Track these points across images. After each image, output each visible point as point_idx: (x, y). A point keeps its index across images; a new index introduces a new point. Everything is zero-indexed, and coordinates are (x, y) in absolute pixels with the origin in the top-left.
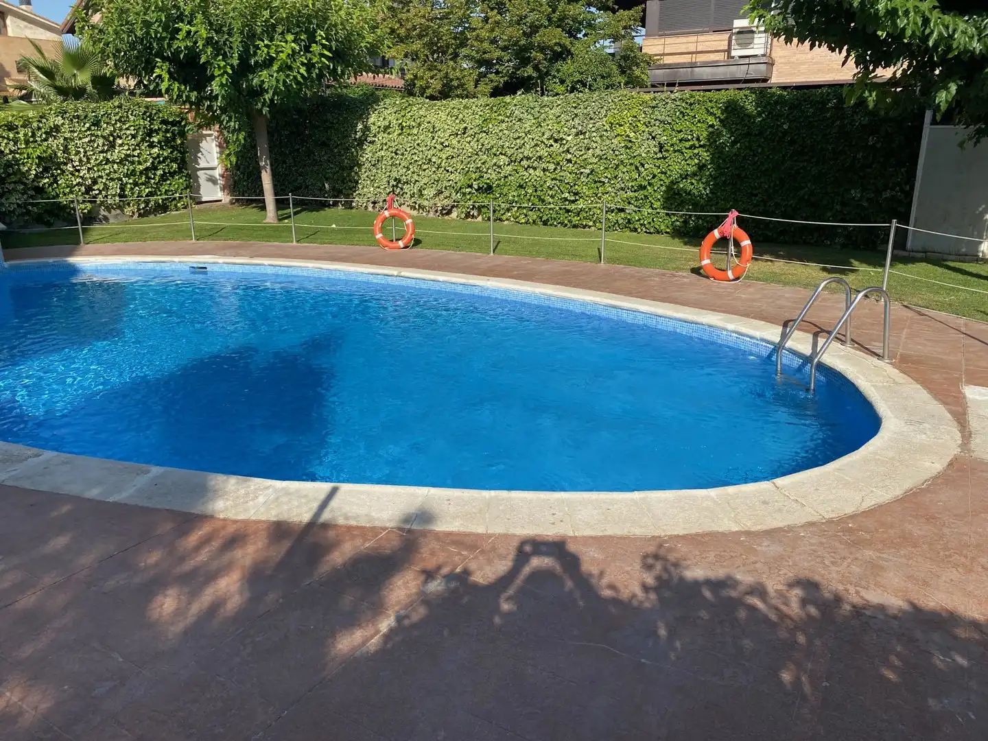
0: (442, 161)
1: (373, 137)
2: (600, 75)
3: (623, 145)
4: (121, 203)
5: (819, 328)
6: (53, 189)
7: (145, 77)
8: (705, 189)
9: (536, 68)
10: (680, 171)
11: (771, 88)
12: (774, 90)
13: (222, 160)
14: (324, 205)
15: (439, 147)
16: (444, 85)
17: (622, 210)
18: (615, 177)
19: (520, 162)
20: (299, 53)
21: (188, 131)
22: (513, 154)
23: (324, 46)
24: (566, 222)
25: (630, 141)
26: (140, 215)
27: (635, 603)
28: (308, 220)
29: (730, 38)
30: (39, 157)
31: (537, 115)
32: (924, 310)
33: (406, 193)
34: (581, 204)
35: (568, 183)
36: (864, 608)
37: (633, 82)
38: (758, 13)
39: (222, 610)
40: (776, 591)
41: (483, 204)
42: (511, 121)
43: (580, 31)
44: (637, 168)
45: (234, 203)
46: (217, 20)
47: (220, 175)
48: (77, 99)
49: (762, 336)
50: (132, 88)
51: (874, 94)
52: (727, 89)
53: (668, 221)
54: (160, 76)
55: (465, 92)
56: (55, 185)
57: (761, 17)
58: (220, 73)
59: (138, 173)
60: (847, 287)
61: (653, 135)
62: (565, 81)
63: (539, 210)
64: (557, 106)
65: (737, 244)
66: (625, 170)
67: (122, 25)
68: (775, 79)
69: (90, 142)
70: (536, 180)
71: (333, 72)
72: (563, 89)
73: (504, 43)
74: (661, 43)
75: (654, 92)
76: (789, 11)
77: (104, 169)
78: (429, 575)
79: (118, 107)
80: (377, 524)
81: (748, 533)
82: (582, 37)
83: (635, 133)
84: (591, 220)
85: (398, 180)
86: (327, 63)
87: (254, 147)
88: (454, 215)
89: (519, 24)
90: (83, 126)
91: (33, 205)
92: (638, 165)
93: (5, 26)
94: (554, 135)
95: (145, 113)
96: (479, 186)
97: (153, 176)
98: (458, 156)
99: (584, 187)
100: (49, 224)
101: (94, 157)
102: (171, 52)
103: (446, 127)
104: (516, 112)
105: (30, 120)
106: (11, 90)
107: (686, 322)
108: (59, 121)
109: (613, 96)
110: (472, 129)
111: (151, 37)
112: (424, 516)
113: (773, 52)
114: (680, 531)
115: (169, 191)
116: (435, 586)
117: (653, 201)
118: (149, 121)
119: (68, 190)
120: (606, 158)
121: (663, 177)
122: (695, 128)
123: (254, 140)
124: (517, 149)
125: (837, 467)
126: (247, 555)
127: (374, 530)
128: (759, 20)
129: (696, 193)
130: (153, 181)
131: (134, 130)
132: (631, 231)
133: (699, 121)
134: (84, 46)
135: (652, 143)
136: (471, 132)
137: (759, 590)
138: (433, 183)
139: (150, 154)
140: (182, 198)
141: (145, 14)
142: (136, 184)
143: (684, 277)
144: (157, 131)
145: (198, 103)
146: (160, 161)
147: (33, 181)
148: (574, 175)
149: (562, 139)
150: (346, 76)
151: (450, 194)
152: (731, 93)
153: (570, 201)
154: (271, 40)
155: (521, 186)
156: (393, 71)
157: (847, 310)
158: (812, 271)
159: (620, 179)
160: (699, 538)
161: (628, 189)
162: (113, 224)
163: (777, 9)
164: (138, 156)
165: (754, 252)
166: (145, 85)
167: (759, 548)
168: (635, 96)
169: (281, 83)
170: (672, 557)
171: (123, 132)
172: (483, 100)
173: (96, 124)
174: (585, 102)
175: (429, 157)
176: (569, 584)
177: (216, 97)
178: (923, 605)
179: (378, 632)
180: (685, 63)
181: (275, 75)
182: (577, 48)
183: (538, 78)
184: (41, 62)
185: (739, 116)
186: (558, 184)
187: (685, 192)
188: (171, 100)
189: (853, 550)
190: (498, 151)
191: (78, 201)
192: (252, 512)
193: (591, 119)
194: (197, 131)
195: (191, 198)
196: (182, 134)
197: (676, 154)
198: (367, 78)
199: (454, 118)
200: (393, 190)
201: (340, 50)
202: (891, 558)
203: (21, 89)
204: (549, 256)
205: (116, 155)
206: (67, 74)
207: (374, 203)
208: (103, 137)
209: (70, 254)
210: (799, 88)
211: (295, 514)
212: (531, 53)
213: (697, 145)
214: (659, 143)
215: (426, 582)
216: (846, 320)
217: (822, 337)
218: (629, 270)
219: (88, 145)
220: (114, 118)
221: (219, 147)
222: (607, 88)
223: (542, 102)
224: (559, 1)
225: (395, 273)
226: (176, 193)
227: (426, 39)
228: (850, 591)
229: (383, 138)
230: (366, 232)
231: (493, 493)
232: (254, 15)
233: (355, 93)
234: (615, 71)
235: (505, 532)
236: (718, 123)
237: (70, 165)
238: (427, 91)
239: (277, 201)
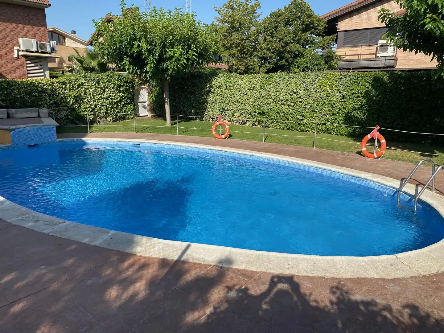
0: (243, 101)
1: (214, 90)
2: (316, 64)
3: (326, 95)
4: (106, 116)
5: (419, 182)
6: (79, 109)
7: (119, 63)
8: (364, 116)
9: (287, 61)
10: (352, 107)
11: (396, 71)
12: (397, 72)
13: (149, 99)
14: (191, 119)
15: (242, 95)
16: (245, 68)
17: (325, 124)
18: (322, 109)
19: (278, 102)
20: (184, 54)
21: (135, 86)
22: (275, 98)
23: (194, 51)
25: (329, 94)
26: (113, 121)
27: (326, 310)
28: (184, 125)
29: (377, 48)
30: (74, 96)
31: (286, 81)
33: (227, 115)
34: (305, 121)
35: (299, 112)
36: (442, 321)
37: (331, 67)
38: (390, 38)
39: (136, 298)
40: (397, 309)
41: (260, 120)
42: (275, 84)
43: (307, 45)
44: (332, 106)
45: (153, 117)
46: (150, 40)
47: (148, 105)
48: (91, 72)
49: (390, 185)
50: (114, 68)
52: (375, 71)
53: (346, 130)
54: (125, 63)
55: (255, 71)
56: (80, 107)
57: (391, 39)
58: (151, 62)
59: (114, 103)
60: (433, 163)
61: (340, 91)
62: (300, 67)
63: (286, 123)
64: (296, 78)
65: (379, 141)
66: (326, 106)
67: (111, 42)
68: (398, 67)
69: (95, 90)
70: (285, 110)
71: (198, 62)
72: (299, 70)
73: (273, 50)
74: (344, 50)
75: (341, 72)
76: (405, 37)
77: (100, 101)
78: (230, 289)
79: (108, 76)
80: (207, 263)
81: (383, 280)
82: (308, 47)
83: (331, 90)
84: (310, 128)
85: (223, 109)
86: (196, 58)
87: (163, 94)
88: (247, 124)
89: (280, 42)
90: (93, 83)
91: (70, 115)
92: (333, 104)
93: (65, 42)
94: (294, 90)
95: (118, 78)
96: (259, 112)
97: (120, 105)
98: (250, 99)
99: (307, 114)
100: (76, 124)
101: (96, 96)
102: (131, 53)
103: (246, 86)
104: (277, 80)
105: (72, 81)
106: (65, 68)
107: (354, 177)
108: (83, 81)
109: (320, 74)
110: (257, 87)
111: (123, 47)
112: (228, 261)
113: (397, 54)
114: (349, 276)
115: (126, 111)
116: (232, 294)
117: (339, 121)
118: (120, 82)
119: (84, 110)
120: (318, 101)
121: (344, 110)
122: (359, 88)
123: (163, 90)
124: (277, 96)
125: (428, 250)
126: (149, 273)
127: (206, 266)
128: (391, 41)
129: (360, 118)
130: (119, 107)
131: (113, 85)
132: (329, 134)
133: (361, 85)
134: (95, 51)
135: (339, 94)
136: (257, 89)
137: (388, 308)
138: (239, 110)
139: (119, 95)
140: (131, 114)
141: (121, 37)
142: (112, 108)
143: (353, 156)
144: (122, 86)
145: (140, 75)
146: (123, 98)
147: (71, 105)
148: (303, 108)
149: (297, 92)
150: (203, 64)
151: (246, 115)
152: (376, 73)
153: (300, 119)
154: (172, 48)
155: (278, 113)
156: (224, 62)
157: (433, 174)
158: (415, 155)
159: (324, 110)
160: (359, 280)
161: (328, 115)
162: (102, 124)
163: (399, 36)
164: (114, 96)
165: (387, 145)
166: (119, 67)
167: (388, 287)
168: (332, 74)
169: (175, 66)
170: (345, 289)
171: (109, 86)
172: (263, 75)
173: (98, 82)
174: (308, 76)
175: (237, 99)
176: (295, 298)
177: (148, 72)
179: (205, 313)
180: (355, 59)
181: (173, 63)
182: (306, 52)
183: (287, 65)
184: (77, 57)
185: (380, 83)
186: (295, 112)
187: (354, 117)
188: (129, 73)
189: (436, 291)
190: (268, 97)
191: (88, 114)
192: (152, 253)
193: (311, 83)
194: (139, 86)
195: (135, 114)
196: (133, 87)
197: (350, 100)
198: (212, 65)
199: (249, 83)
200: (221, 113)
201: (201, 53)
203: (69, 67)
204: (291, 143)
205: (105, 96)
206: (88, 62)
207: (213, 118)
208: (101, 88)
209: (83, 137)
210: (410, 71)
211: (171, 256)
212: (285, 54)
213: (361, 96)
214: (342, 95)
215: (228, 292)
216: (432, 179)
217: (420, 187)
218: (328, 151)
219: (94, 91)
220: (105, 80)
221: (148, 93)
222: (319, 70)
223: (289, 76)
224: (298, 32)
225: (220, 149)
226: (129, 112)
227: (239, 48)
228: (434, 312)
229: (218, 91)
230: (208, 131)
231: (260, 252)
232: (166, 38)
233: (206, 71)
234: (323, 62)
235: (266, 271)
236: (371, 86)
237: (86, 99)
238: (238, 71)
239: (171, 117)
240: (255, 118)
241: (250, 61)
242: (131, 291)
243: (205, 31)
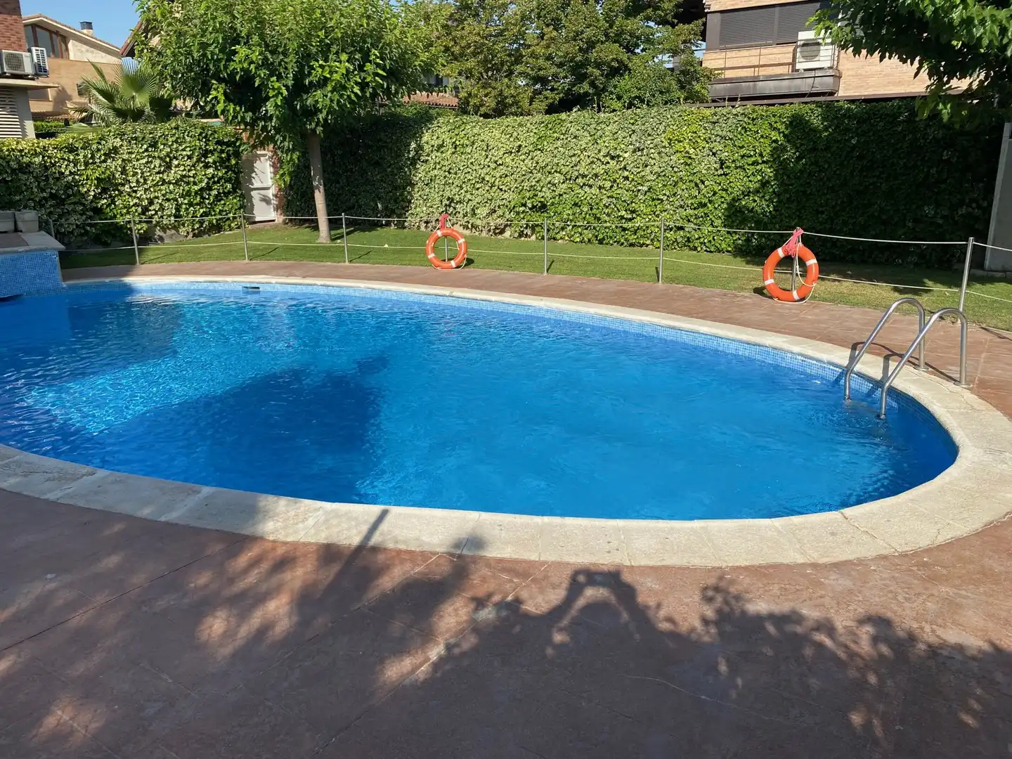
0: (496, 179)
1: (426, 156)
2: (659, 91)
3: (683, 161)
4: (176, 224)
5: (890, 351)
6: (111, 210)
7: (201, 98)
8: (768, 206)
9: (592, 84)
10: (742, 188)
11: (838, 101)
12: (841, 103)
13: (276, 180)
14: (375, 225)
15: (493, 165)
16: (498, 103)
17: (681, 228)
18: (674, 195)
19: (575, 180)
20: (353, 72)
21: (243, 150)
22: (569, 171)
23: (378, 65)
24: (622, 241)
25: (690, 158)
26: (194, 235)
27: (694, 636)
28: (361, 240)
29: (795, 50)
30: (97, 179)
31: (593, 132)
32: (1004, 333)
33: (459, 213)
34: (638, 222)
35: (625, 201)
36: (941, 648)
37: (693, 97)
38: (824, 25)
39: (271, 633)
40: (845, 627)
41: (537, 223)
42: (567, 139)
43: (637, 46)
44: (697, 185)
45: (287, 223)
46: (273, 41)
47: (273, 195)
48: (135, 121)
49: (829, 359)
50: (188, 110)
51: (949, 106)
52: (792, 103)
53: (730, 239)
54: (216, 98)
56: (113, 206)
57: (827, 28)
58: (274, 93)
59: (193, 194)
60: (920, 308)
61: (714, 151)
62: (622, 97)
63: (594, 228)
64: (614, 123)
65: (802, 263)
66: (684, 187)
67: (179, 48)
68: (843, 93)
69: (147, 163)
70: (591, 198)
71: (387, 92)
72: (620, 105)
73: (560, 60)
74: (722, 57)
75: (715, 107)
76: (857, 22)
77: (160, 190)
78: (480, 603)
79: (175, 128)
80: (426, 548)
81: (814, 566)
82: (639, 52)
83: (694, 149)
84: (648, 239)
85: (451, 200)
86: (381, 82)
87: (308, 168)
88: (507, 234)
89: (575, 40)
90: (141, 148)
91: (91, 225)
92: (698, 181)
93: (67, 49)
94: (610, 152)
95: (201, 134)
96: (533, 205)
97: (207, 197)
98: (512, 174)
99: (642, 205)
100: (106, 244)
101: (151, 178)
102: (227, 74)
103: (500, 145)
104: (572, 130)
105: (90, 142)
106: (72, 113)
107: (748, 344)
108: (118, 142)
109: (670, 113)
110: (526, 146)
111: (208, 59)
112: (476, 542)
113: (840, 64)
114: (743, 563)
115: (223, 211)
116: (487, 614)
117: (713, 219)
118: (205, 142)
119: (125, 211)
120: (664, 175)
121: (724, 194)
122: (757, 144)
123: (308, 160)
124: (572, 167)
125: (911, 497)
126: (298, 576)
127: (425, 555)
128: (826, 32)
129: (759, 211)
130: (207, 201)
131: (190, 151)
132: (691, 249)
133: (762, 136)
134: (143, 69)
135: (712, 159)
136: (526, 150)
137: (827, 627)
138: (486, 202)
140: (236, 218)
141: (202, 36)
142: (191, 204)
143: (746, 297)
144: (212, 152)
145: (253, 124)
146: (214, 181)
147: (92, 202)
148: (631, 193)
149: (619, 156)
150: (400, 96)
151: (504, 213)
152: (796, 107)
153: (626, 219)
154: (326, 61)
155: (576, 204)
156: (447, 89)
157: (921, 331)
158: (881, 291)
159: (679, 197)
160: (763, 570)
161: (688, 206)
162: (168, 244)
163: (845, 20)
164: (193, 177)
165: (821, 272)
166: (201, 106)
167: (827, 581)
168: (695, 112)
169: (335, 102)
170: (733, 590)
171: (180, 153)
172: (538, 118)
173: (154, 145)
174: (643, 118)
175: (482, 175)
176: (625, 616)
177: (271, 118)
178: (1006, 646)
179: (427, 659)
180: (747, 77)
181: (329, 95)
182: (635, 63)
183: (594, 94)
184: (101, 85)
185: (804, 131)
186: (615, 202)
187: (748, 209)
188: (227, 120)
189: (929, 585)
190: (552, 168)
191: (134, 221)
192: (303, 533)
193: (649, 135)
194: (251, 152)
195: (245, 218)
196: (237, 154)
197: (738, 170)
198: (421, 96)
199: (508, 136)
201: (394, 68)
202: (969, 595)
203: (81, 111)
204: (608, 275)
205: (172, 175)
206: (126, 97)
207: (427, 222)
208: (159, 157)
209: (126, 274)
210: (867, 101)
211: (345, 536)
212: (587, 69)
213: (760, 162)
214: (720, 160)
215: (476, 610)
216: (920, 342)
217: (894, 361)
218: (688, 289)
219: (145, 166)
220: (170, 140)
221: (273, 166)
222: (666, 103)
223: (599, 118)
224: (617, 16)
225: (447, 293)
226: (230, 213)
227: (481, 57)
228: (925, 630)
229: (436, 157)
230: (418, 252)
231: (546, 519)
232: (309, 36)
233: (409, 112)
234: (674, 86)
235: (559, 560)
236: (782, 138)
237: (127, 186)
238: (481, 109)
239: (330, 221)
240: (523, 218)
241: (509, 87)
242: (256, 619)
243: (400, 16)
